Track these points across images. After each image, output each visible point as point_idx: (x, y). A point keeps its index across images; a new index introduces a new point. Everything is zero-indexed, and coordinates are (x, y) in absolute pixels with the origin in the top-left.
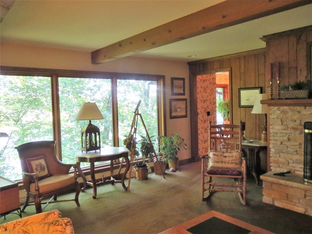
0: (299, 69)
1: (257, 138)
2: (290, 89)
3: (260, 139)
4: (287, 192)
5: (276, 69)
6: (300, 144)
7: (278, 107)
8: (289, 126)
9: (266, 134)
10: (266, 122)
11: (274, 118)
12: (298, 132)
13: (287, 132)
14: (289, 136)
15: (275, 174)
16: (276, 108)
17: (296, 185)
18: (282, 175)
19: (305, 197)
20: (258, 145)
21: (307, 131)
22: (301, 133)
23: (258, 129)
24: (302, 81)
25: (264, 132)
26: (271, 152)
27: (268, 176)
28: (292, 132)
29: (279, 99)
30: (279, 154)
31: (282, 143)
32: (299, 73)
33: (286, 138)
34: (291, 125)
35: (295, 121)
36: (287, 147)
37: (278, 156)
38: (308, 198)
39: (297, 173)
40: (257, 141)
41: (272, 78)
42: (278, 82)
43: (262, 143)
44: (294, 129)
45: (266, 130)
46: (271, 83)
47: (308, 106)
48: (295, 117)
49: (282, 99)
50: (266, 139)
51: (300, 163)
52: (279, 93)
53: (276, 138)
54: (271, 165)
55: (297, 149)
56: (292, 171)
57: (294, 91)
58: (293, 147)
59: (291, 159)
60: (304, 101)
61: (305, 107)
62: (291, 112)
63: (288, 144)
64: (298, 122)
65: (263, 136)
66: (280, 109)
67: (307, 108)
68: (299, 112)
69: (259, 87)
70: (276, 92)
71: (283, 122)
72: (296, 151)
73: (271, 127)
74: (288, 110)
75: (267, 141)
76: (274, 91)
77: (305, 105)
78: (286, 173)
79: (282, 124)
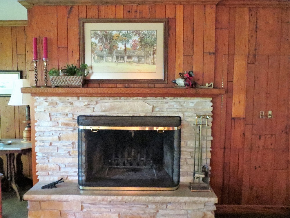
0: (70, 50)
1: (18, 136)
2: (61, 74)
3: (21, 137)
4: (60, 210)
5: (41, 47)
6: (73, 143)
7: (45, 98)
8: (60, 122)
9: (29, 131)
10: (29, 115)
11: (39, 112)
12: (70, 129)
13: (57, 129)
14: (60, 134)
15: (44, 187)
16: (42, 98)
17: (71, 197)
18: (53, 185)
19: (82, 209)
20: (19, 149)
21: (81, 127)
22: (74, 129)
23: (17, 125)
24: (74, 65)
25: (26, 129)
26: (37, 158)
27: (35, 193)
28: (64, 129)
29: (47, 86)
30: (48, 158)
31: (51, 144)
32: (70, 54)
33: (56, 137)
34: (63, 120)
35: (67, 115)
36: (58, 148)
37: (47, 161)
38: (85, 210)
39: (70, 178)
40: (17, 141)
41: (36, 57)
42: (45, 64)
43: (24, 144)
44: (66, 125)
45: (29, 127)
46: (35, 65)
47: (82, 96)
48: (67, 111)
49: (50, 87)
50: (30, 138)
51: (74, 166)
52: (46, 79)
53: (43, 138)
54: (37, 174)
55: (69, 150)
56: (65, 178)
57: (66, 77)
58: (65, 147)
59: (63, 163)
60: (77, 90)
61: (78, 97)
62: (62, 104)
63: (58, 144)
64: (70, 116)
65: (25, 134)
66: (47, 100)
67: (81, 98)
68: (71, 104)
69: (18, 71)
70: (41, 78)
71: (52, 117)
72: (69, 152)
73: (36, 124)
74: (58, 102)
75: (30, 140)
76: (39, 76)
77: (78, 95)
78: (58, 182)
79: (51, 120)
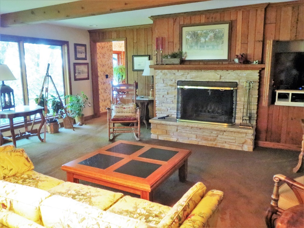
0: (175, 43)
1: (147, 94)
2: (169, 58)
3: (149, 95)
4: (166, 129)
5: (160, 42)
6: (175, 96)
7: (161, 71)
8: (168, 84)
9: (153, 91)
10: (153, 82)
11: (158, 79)
12: (173, 88)
13: (167, 88)
14: (168, 91)
15: (159, 118)
16: (159, 71)
17: (171, 123)
18: (163, 118)
19: (177, 131)
20: (148, 100)
21: (179, 87)
22: (175, 89)
23: (147, 87)
24: (176, 52)
25: (151, 90)
26: (156, 103)
27: (156, 120)
28: (170, 88)
29: (162, 64)
30: (161, 104)
31: (163, 96)
32: (175, 45)
33: (166, 93)
34: (170, 83)
35: (172, 80)
36: (167, 99)
37: (161, 105)
38: (178, 131)
39: (173, 116)
40: (146, 97)
41: (157, 48)
42: (161, 52)
43: (150, 98)
44: (171, 86)
45: (153, 89)
46: (156, 53)
47: (180, 70)
48: (172, 78)
49: (164, 64)
50: (153, 95)
51: (174, 109)
52: (162, 60)
53: (160, 93)
54: (156, 112)
55: (173, 100)
56: (170, 115)
57: (171, 59)
58: (170, 98)
59: (169, 107)
60: (177, 66)
61: (178, 70)
62: (169, 74)
63: (167, 96)
64: (174, 81)
65: (151, 93)
66: (162, 72)
67: (179, 71)
68: (174, 74)
69: (148, 55)
70: (159, 59)
71: (164, 81)
72: (172, 101)
73: (156, 85)
74: (168, 73)
75: (153, 96)
76: (158, 58)
77: (178, 69)
78: (166, 117)
79: (164, 83)
